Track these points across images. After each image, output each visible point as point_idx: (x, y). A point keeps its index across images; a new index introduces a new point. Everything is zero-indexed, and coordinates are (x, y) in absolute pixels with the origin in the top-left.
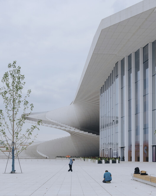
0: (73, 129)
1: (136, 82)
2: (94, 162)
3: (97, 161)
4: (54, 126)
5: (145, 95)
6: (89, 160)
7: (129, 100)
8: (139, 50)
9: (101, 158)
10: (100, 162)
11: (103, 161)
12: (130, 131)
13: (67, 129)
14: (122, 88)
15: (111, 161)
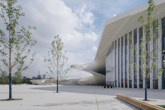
0: (94, 72)
1: (122, 51)
2: (102, 87)
3: (103, 87)
4: (88, 71)
5: (126, 57)
6: (100, 86)
7: (119, 59)
8: (123, 36)
9: (106, 86)
10: (105, 87)
11: (107, 87)
12: (119, 73)
13: (91, 72)
14: (116, 54)
15: (110, 87)
